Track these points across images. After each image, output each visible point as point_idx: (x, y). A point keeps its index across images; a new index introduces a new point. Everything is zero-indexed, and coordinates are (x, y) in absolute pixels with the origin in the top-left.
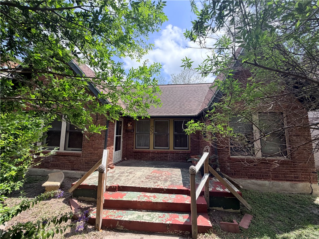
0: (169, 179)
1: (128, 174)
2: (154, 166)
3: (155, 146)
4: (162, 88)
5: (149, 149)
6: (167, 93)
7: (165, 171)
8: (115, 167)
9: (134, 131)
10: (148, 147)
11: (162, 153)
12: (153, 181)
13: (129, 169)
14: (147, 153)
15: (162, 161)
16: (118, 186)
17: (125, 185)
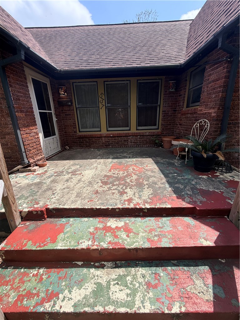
0: (145, 183)
1: (70, 175)
2: (111, 157)
3: (109, 127)
4: (110, 29)
5: (100, 131)
6: (122, 35)
7: (131, 165)
8: (48, 163)
9: (72, 103)
10: (99, 129)
11: (120, 136)
12: (116, 189)
13: (73, 165)
14: (98, 137)
15: (120, 147)
16: (47, 210)
17: (61, 207)
